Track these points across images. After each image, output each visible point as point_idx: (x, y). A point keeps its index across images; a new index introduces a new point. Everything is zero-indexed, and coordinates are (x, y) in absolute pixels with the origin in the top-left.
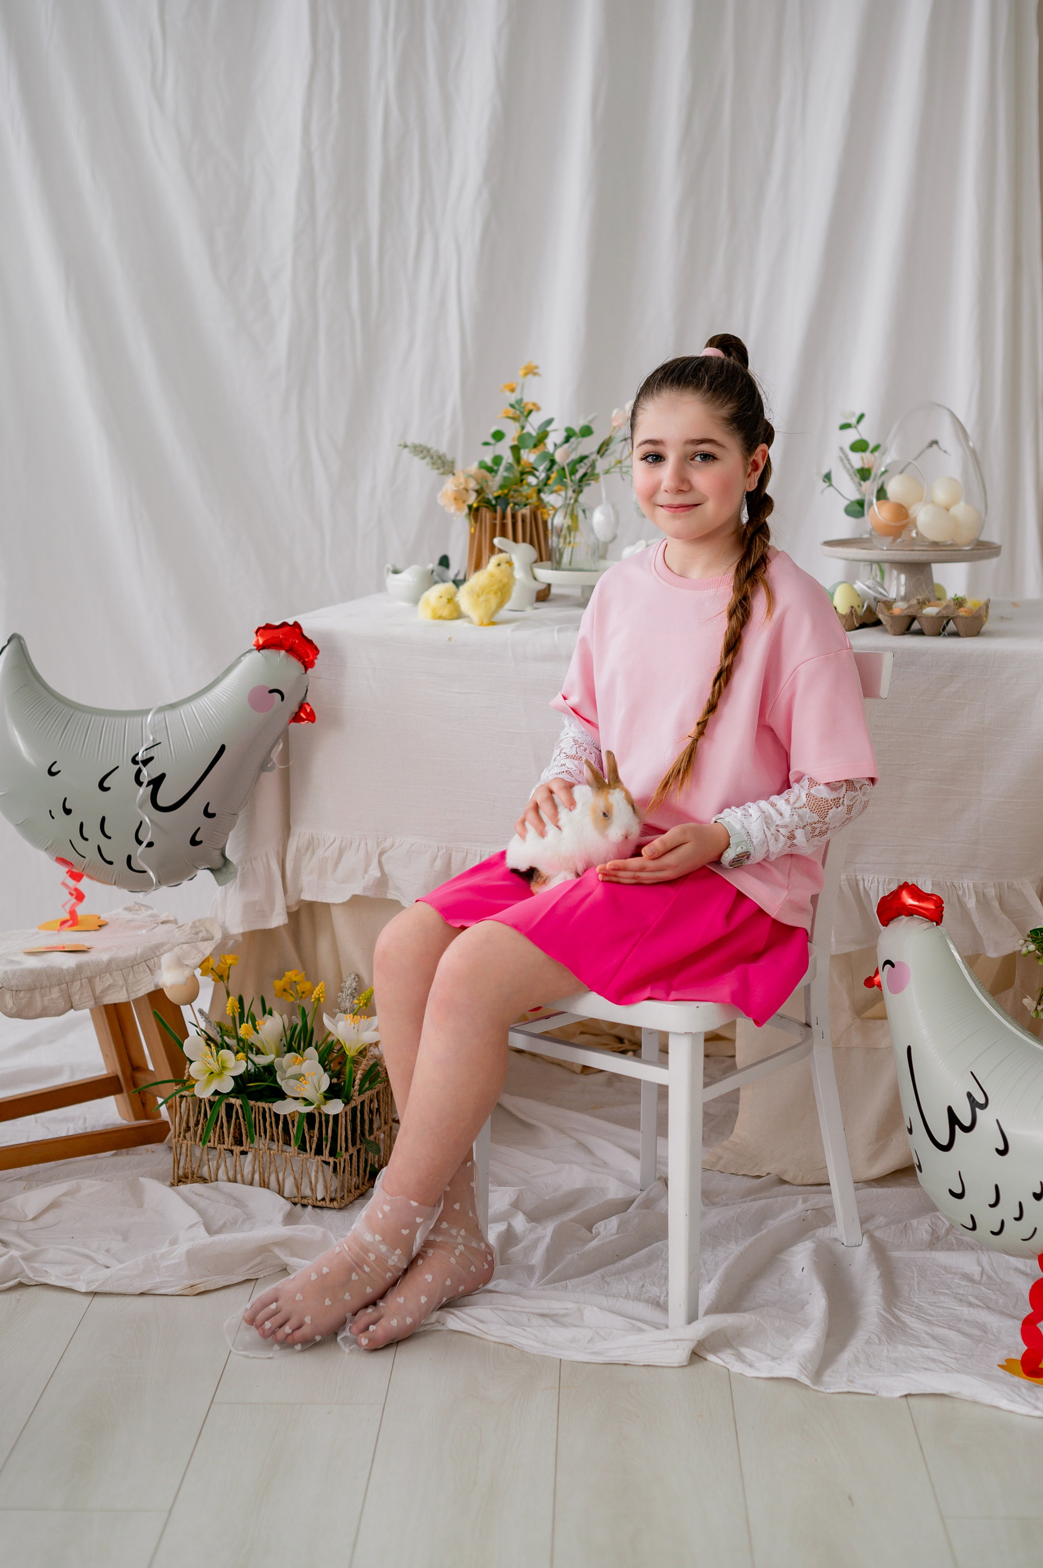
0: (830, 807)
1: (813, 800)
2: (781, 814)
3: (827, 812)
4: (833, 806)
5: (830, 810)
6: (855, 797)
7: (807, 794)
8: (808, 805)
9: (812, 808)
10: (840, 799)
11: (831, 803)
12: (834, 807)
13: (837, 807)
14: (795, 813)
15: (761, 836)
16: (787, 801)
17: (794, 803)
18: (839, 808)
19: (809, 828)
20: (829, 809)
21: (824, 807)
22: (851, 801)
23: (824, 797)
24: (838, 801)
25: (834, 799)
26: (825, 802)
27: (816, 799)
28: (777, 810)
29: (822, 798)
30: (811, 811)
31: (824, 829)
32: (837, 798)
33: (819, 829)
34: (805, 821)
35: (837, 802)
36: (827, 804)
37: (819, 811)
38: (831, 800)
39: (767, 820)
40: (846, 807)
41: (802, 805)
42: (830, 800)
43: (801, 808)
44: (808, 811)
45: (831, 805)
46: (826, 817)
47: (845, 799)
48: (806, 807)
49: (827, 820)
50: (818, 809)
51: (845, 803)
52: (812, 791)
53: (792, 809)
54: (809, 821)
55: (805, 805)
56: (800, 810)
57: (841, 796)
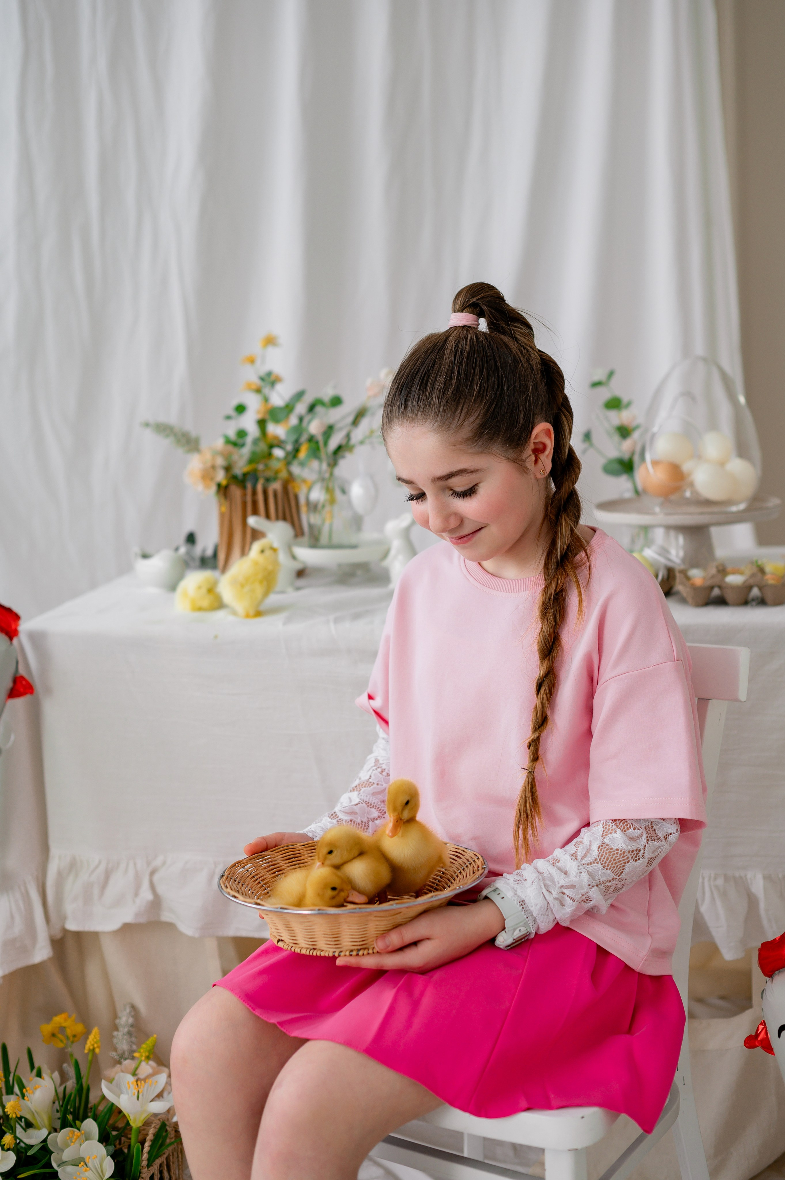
0: (626, 861)
1: (606, 854)
2: (566, 873)
3: (624, 866)
4: (630, 858)
5: (627, 865)
6: (658, 848)
7: (599, 847)
8: (600, 860)
9: (605, 863)
10: (640, 851)
11: (628, 855)
12: (631, 861)
13: (636, 861)
14: (583, 870)
15: (541, 902)
16: (574, 856)
17: (583, 858)
18: (638, 861)
19: (602, 887)
20: (625, 863)
21: (620, 862)
22: (653, 852)
23: (620, 848)
24: (638, 854)
25: (633, 851)
26: (621, 855)
27: (610, 852)
28: (560, 869)
29: (617, 850)
30: (604, 867)
31: (619, 886)
32: (636, 850)
33: (613, 887)
34: (597, 879)
35: (636, 854)
36: (623, 857)
37: (614, 867)
38: (629, 852)
39: (545, 882)
40: (646, 860)
41: (593, 860)
42: (627, 852)
43: (591, 864)
44: (600, 866)
45: (628, 858)
46: (622, 872)
47: (646, 851)
48: (598, 863)
49: (623, 876)
50: (612, 864)
51: (646, 855)
52: (606, 841)
53: (579, 866)
54: (602, 879)
55: (596, 859)
56: (590, 866)
57: (642, 847)
